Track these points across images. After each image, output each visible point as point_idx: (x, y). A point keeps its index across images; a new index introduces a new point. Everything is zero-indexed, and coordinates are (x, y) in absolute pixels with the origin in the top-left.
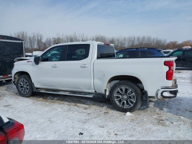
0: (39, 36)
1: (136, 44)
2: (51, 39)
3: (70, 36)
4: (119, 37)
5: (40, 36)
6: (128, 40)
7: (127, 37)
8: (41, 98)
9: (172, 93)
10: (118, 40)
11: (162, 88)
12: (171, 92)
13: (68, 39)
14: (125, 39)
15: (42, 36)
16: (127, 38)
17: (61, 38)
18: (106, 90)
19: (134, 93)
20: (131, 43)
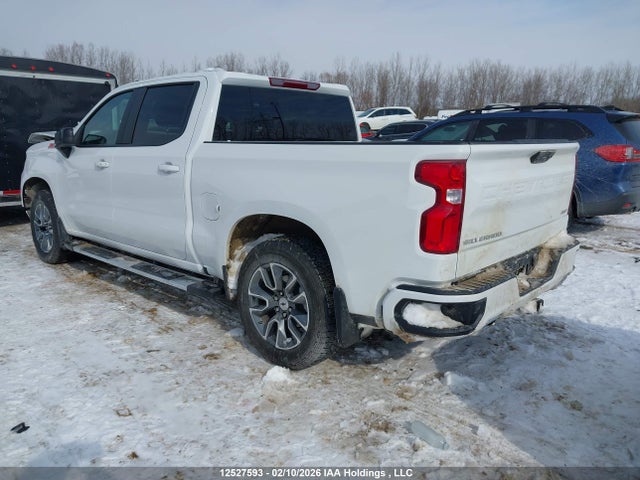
0: (278, 67)
1: (631, 95)
2: (318, 76)
3: (381, 67)
4: (565, 71)
5: (282, 67)
6: (601, 81)
7: (596, 69)
8: (85, 273)
9: (450, 312)
10: (560, 81)
11: (399, 287)
12: (446, 309)
13: (372, 77)
14: (587, 77)
15: (287, 66)
16: (599, 75)
17: (349, 73)
18: (226, 268)
19: (303, 294)
20: (611, 91)
